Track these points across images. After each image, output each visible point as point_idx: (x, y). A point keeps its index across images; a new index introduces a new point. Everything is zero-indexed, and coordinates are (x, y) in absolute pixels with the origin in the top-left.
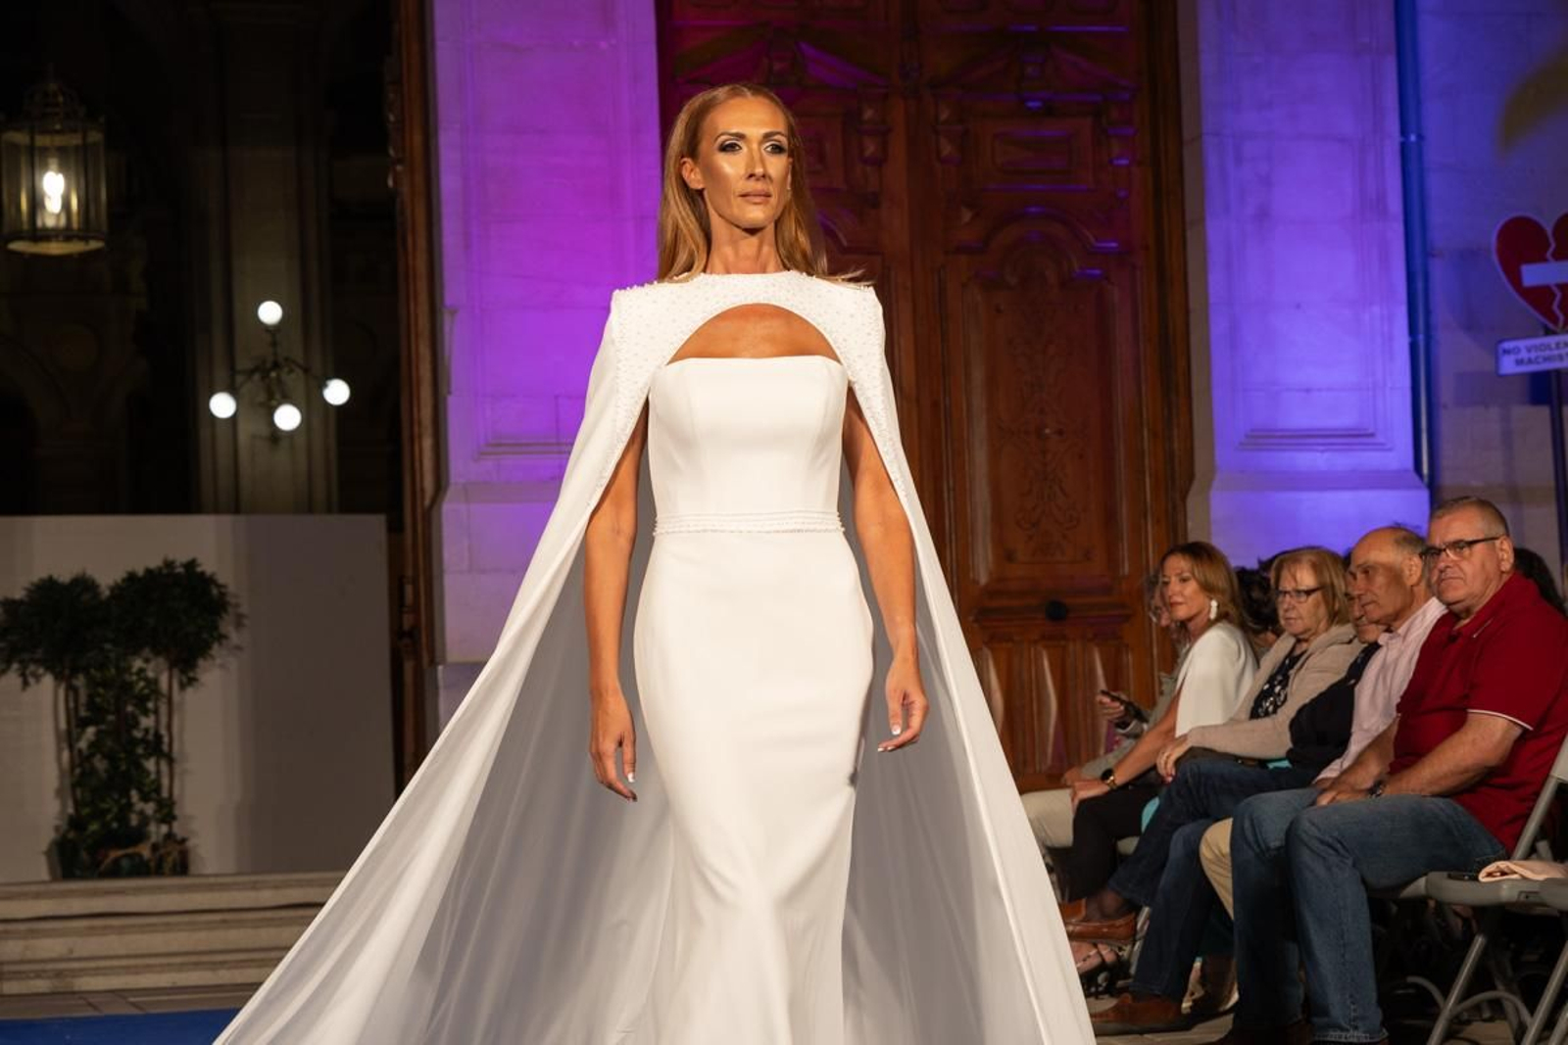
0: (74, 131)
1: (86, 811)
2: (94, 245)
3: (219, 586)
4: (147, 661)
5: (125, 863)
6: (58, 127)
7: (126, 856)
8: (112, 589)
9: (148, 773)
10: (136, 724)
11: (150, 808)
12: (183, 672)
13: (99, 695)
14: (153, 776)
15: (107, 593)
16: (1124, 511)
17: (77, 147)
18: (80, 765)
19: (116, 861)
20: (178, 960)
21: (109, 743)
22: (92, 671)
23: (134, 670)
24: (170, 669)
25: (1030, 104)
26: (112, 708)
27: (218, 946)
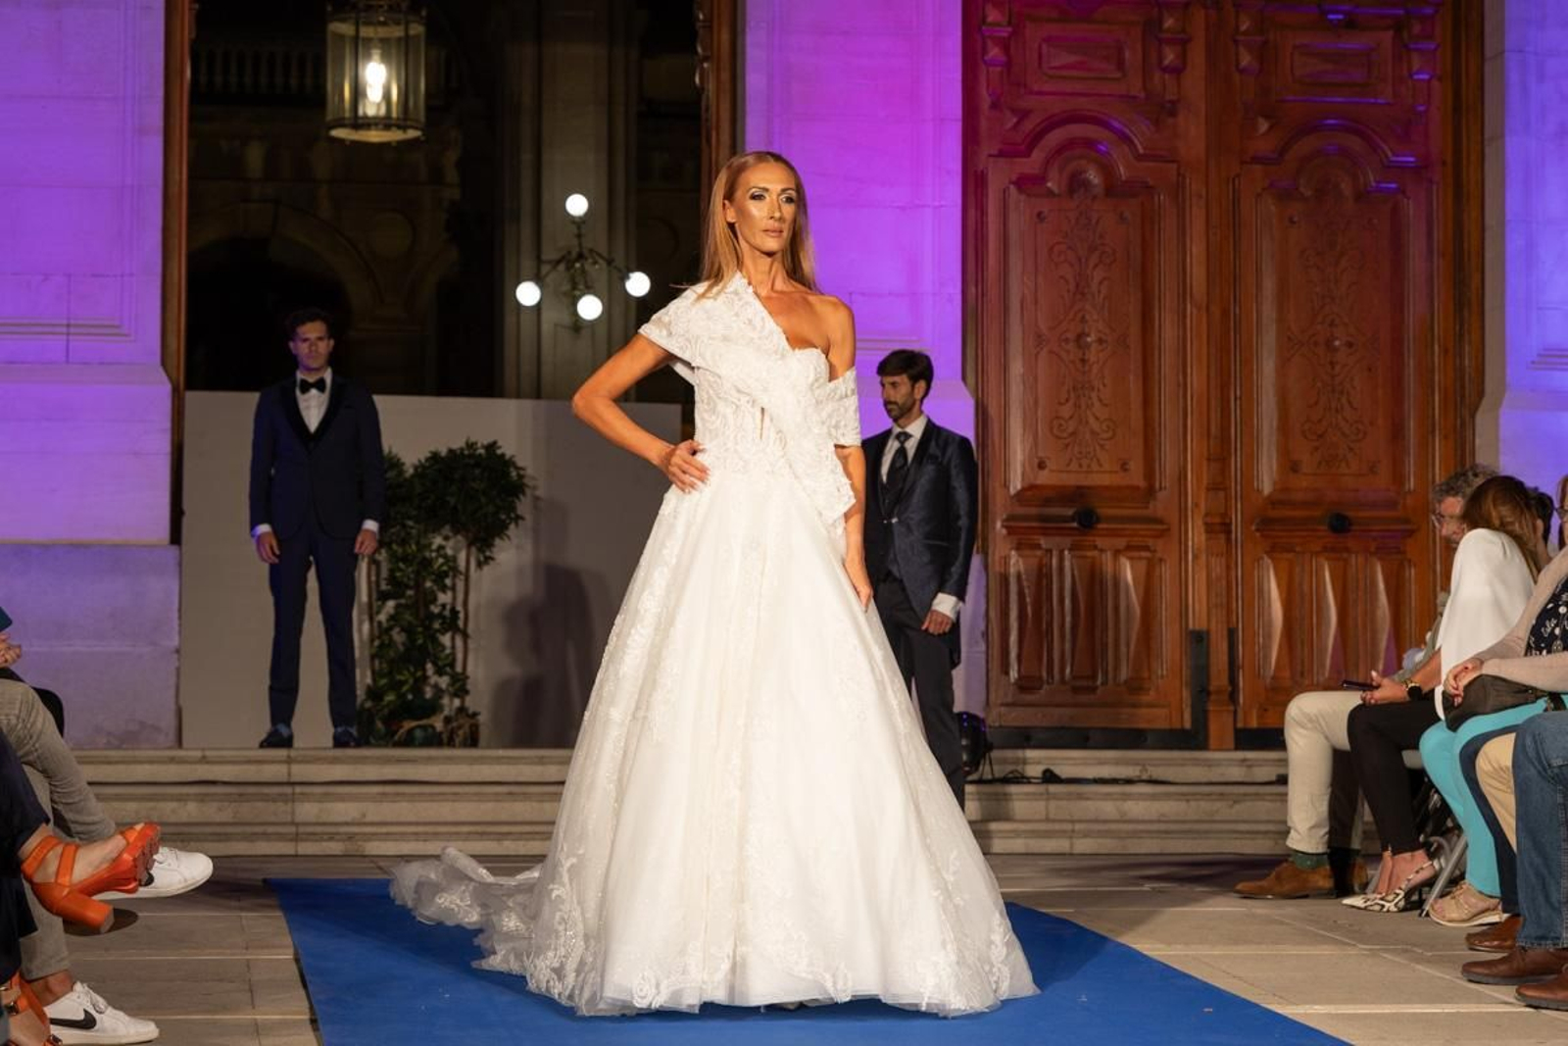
0: (398, 23)
1: (383, 682)
2: (412, 134)
3: (518, 468)
4: (446, 538)
5: (418, 733)
6: (382, 19)
7: (419, 727)
8: (416, 468)
9: (444, 648)
10: (435, 600)
11: (444, 682)
12: (481, 550)
13: (400, 570)
14: (448, 651)
15: (411, 471)
16: (1412, 425)
17: (399, 39)
18: (379, 638)
19: (411, 731)
20: (465, 829)
21: (408, 617)
22: (394, 547)
23: (434, 547)
24: (469, 546)
25: (1331, 17)
26: (412, 583)
27: (504, 817)
